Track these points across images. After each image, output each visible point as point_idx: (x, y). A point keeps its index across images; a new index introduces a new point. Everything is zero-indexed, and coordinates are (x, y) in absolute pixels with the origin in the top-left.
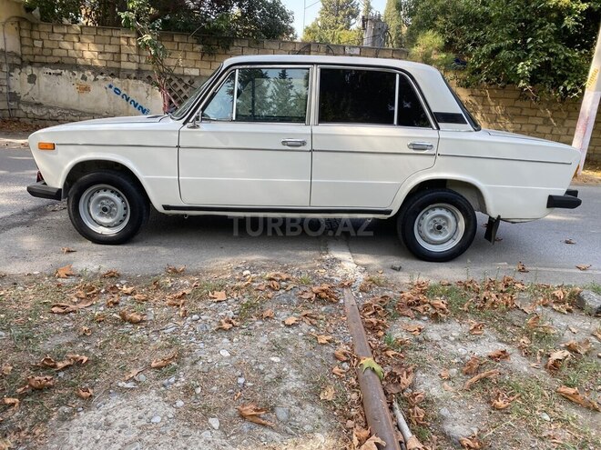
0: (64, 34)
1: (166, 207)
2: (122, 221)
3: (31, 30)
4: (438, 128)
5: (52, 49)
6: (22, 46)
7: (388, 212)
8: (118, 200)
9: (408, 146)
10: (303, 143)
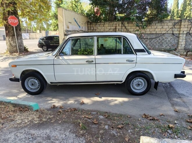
0: (99, 25)
1: (51, 83)
2: (38, 87)
3: (91, 25)
4: (136, 54)
5: (96, 29)
6: (88, 29)
7: (122, 81)
8: (36, 81)
9: (127, 61)
10: (93, 61)
